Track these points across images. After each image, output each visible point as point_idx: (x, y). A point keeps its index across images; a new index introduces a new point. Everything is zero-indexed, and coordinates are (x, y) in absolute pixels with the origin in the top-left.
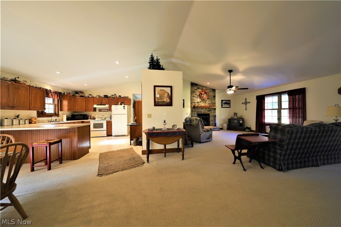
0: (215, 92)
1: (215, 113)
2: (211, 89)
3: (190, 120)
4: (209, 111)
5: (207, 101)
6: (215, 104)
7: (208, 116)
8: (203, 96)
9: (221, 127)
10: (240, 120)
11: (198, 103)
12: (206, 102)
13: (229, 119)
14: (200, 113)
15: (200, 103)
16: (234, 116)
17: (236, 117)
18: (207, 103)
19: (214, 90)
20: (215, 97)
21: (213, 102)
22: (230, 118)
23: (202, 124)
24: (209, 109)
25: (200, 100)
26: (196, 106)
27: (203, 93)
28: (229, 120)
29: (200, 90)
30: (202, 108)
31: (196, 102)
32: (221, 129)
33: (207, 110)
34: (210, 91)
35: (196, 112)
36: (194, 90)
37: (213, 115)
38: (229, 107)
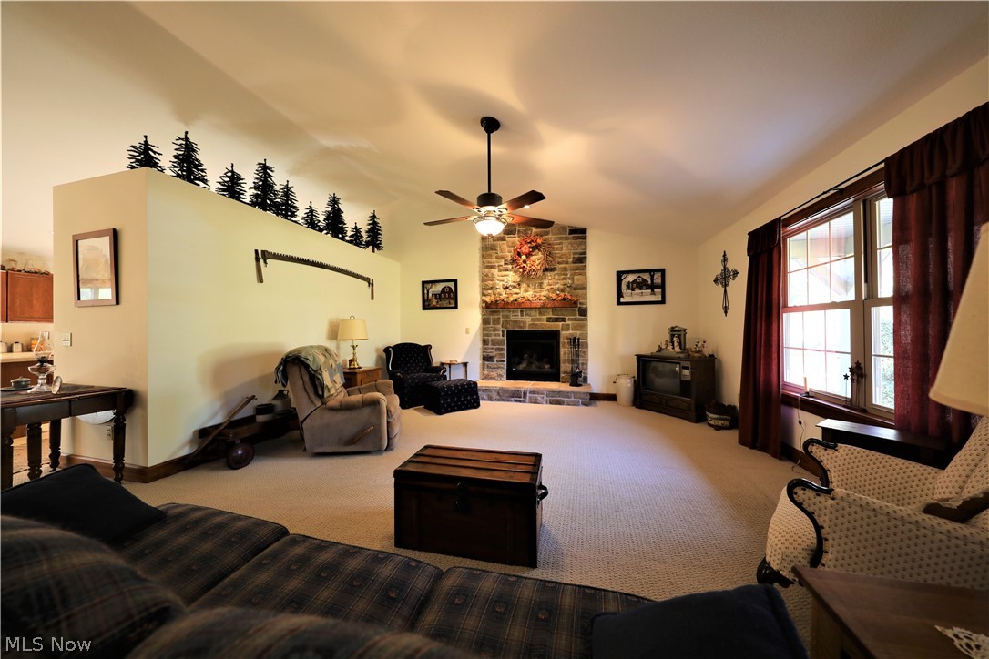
1: (583, 327)
2: (561, 228)
4: (557, 320)
5: (545, 278)
6: (584, 288)
10: (683, 364)
11: (507, 288)
12: (541, 284)
13: (639, 357)
14: (520, 329)
15: (515, 290)
16: (672, 342)
18: (547, 287)
19: (579, 233)
21: (574, 281)
24: (554, 310)
26: (499, 300)
28: (639, 362)
29: (517, 239)
31: (500, 285)
33: (545, 317)
34: (561, 238)
35: (499, 326)
36: (492, 243)
37: (572, 335)
38: (659, 300)
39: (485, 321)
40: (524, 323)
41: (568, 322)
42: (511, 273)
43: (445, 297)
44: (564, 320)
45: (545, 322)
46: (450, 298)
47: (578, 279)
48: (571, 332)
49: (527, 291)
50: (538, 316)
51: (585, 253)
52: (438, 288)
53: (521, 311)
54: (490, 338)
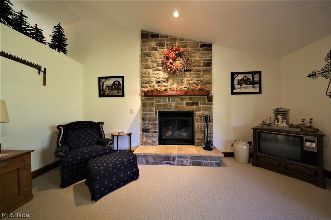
0: (211, 50)
1: (210, 109)
2: (196, 44)
4: (193, 104)
5: (184, 76)
6: (211, 83)
9: (229, 150)
10: (306, 137)
11: (159, 82)
12: (182, 80)
13: (255, 130)
14: (166, 110)
15: (165, 84)
16: (276, 119)
18: (186, 82)
19: (207, 47)
20: (209, 64)
21: (204, 79)
22: (257, 123)
24: (189, 97)
25: (166, 76)
26: (153, 90)
29: (166, 49)
31: (154, 80)
32: (229, 155)
33: (185, 102)
34: (196, 50)
35: (154, 108)
36: (148, 51)
37: (203, 114)
38: (258, 91)
39: (144, 105)
40: (171, 106)
41: (200, 106)
42: (162, 73)
43: (115, 89)
44: (197, 104)
45: (185, 106)
46: (118, 89)
47: (206, 77)
48: (202, 112)
49: (172, 84)
50: (180, 102)
51: (211, 60)
52: (110, 82)
53: (168, 98)
54: (147, 116)
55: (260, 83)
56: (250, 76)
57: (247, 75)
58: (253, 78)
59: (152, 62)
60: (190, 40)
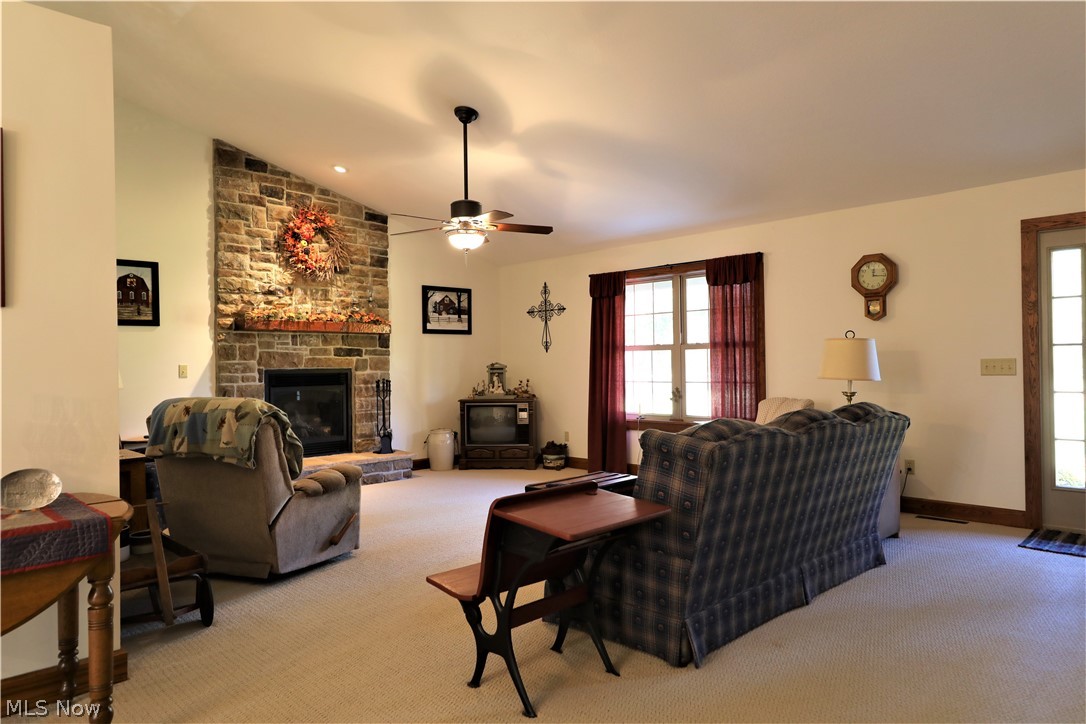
0: (386, 231)
1: (385, 365)
2: (356, 208)
3: (193, 424)
4: (349, 353)
5: (332, 283)
6: (386, 306)
7: (338, 389)
8: (307, 252)
9: (419, 456)
10: (520, 406)
11: (271, 293)
12: (326, 293)
13: (462, 402)
14: (287, 367)
15: (286, 299)
16: (492, 382)
17: (500, 391)
18: (335, 298)
19: (378, 220)
20: (382, 262)
21: (373, 294)
22: (467, 394)
23: (290, 446)
24: (346, 336)
25: (287, 277)
26: (255, 314)
27: (306, 229)
28: (462, 410)
29: (286, 209)
30: (300, 329)
31: (256, 285)
32: (422, 465)
33: (332, 348)
34: (355, 223)
35: (254, 363)
36: (237, 203)
37: (372, 376)
38: (466, 329)
39: (222, 353)
40: (299, 356)
41: (365, 357)
42: (275, 267)
43: (127, 300)
44: (359, 353)
45: (332, 356)
48: (368, 371)
49: (303, 302)
51: (386, 253)
53: (293, 337)
54: (235, 385)
55: (469, 312)
56: (453, 297)
57: (450, 294)
58: (459, 302)
59: (249, 234)
60: (344, 198)
